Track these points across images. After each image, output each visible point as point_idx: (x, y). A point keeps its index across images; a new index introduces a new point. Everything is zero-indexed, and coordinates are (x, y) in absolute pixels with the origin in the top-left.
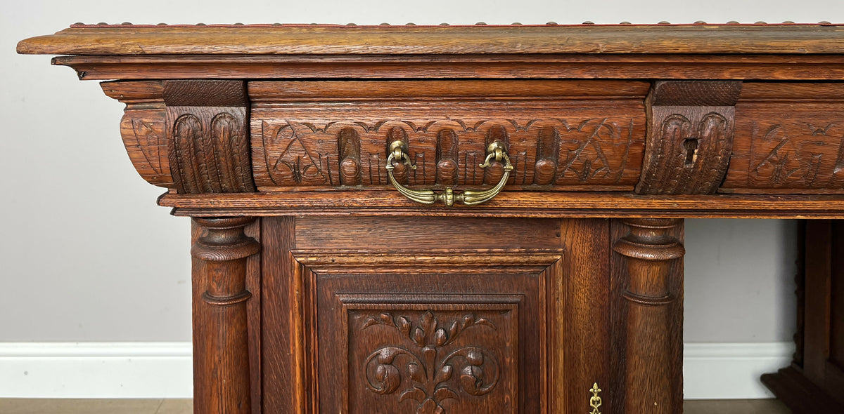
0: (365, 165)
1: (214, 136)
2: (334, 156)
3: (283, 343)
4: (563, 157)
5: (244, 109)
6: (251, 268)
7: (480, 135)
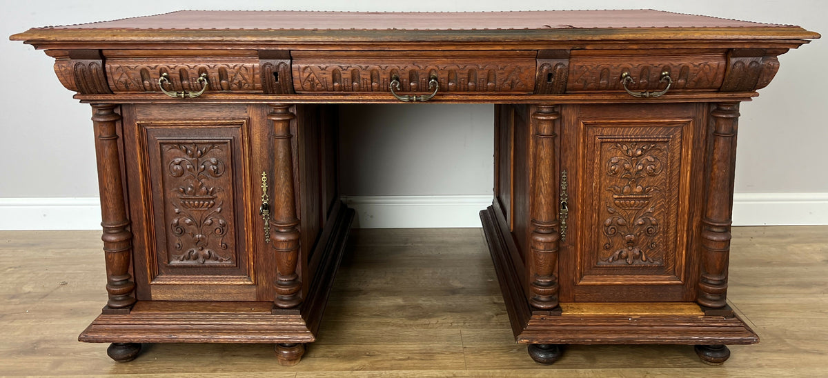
0: (153, 83)
1: (91, 71)
2: (140, 79)
3: (134, 157)
4: (230, 79)
5: (101, 61)
6: (118, 125)
7: (196, 72)
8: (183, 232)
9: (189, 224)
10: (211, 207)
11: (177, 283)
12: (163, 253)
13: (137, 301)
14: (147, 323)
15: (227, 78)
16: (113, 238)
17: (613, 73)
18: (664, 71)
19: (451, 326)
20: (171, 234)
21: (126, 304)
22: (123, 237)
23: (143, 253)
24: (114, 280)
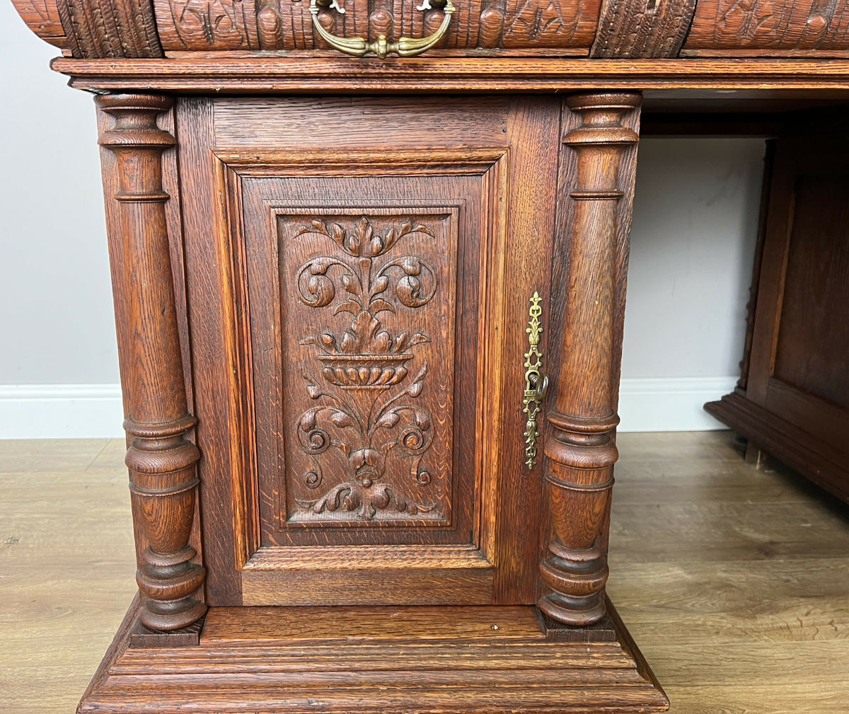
3: (208, 254)
6: (168, 165)
8: (325, 444)
9: (342, 425)
10: (398, 382)
11: (309, 566)
12: (274, 495)
13: (209, 607)
14: (244, 667)
16: (155, 462)
20: (295, 450)
21: (188, 620)
22: (177, 460)
23: (224, 494)
24: (159, 563)
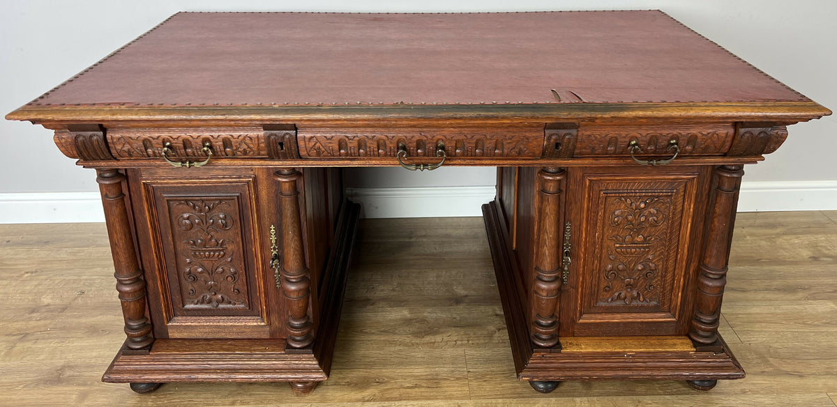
0: (157, 151)
1: (92, 143)
2: (143, 148)
3: (142, 213)
4: (234, 148)
5: (102, 133)
6: (124, 185)
7: (199, 141)
8: (195, 279)
9: (201, 272)
10: (222, 257)
11: (193, 324)
12: (177, 298)
13: (155, 339)
14: (166, 363)
15: (231, 146)
16: (127, 289)
17: (621, 142)
18: (672, 139)
19: (455, 346)
20: (183, 281)
21: (145, 345)
22: (136, 287)
23: (157, 298)
24: (132, 324)
